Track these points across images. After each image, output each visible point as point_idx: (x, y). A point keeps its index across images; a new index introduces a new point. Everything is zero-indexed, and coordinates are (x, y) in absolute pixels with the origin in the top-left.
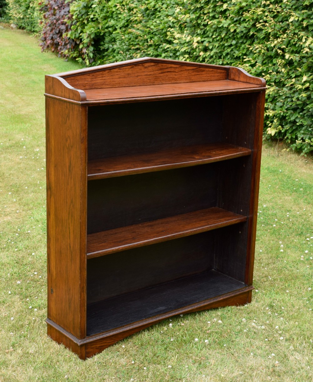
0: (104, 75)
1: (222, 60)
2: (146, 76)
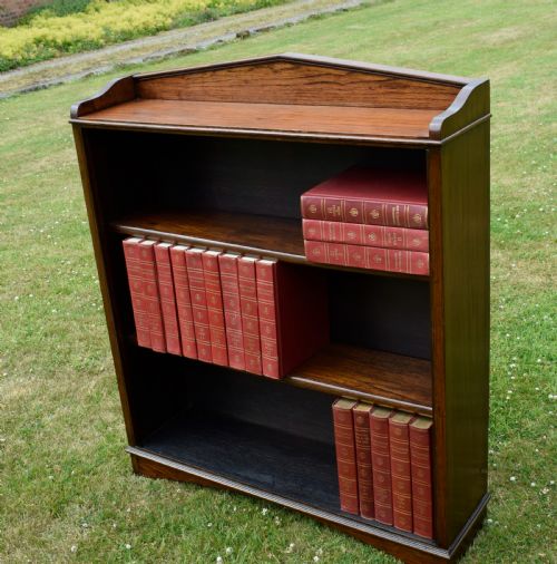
2: (279, 87)
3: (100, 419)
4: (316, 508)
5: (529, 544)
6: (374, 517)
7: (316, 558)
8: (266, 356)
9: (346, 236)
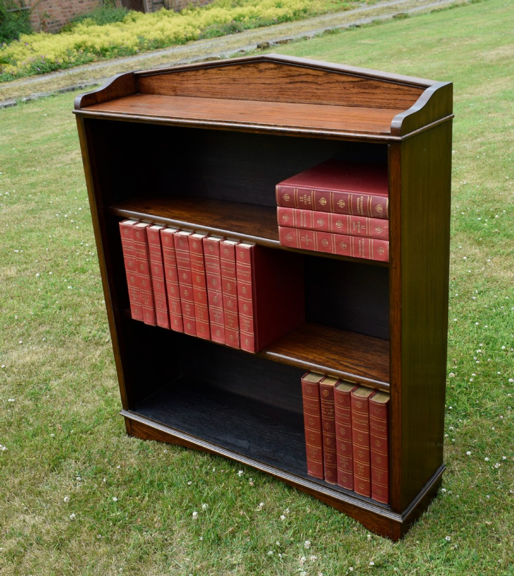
3: (101, 384)
4: (285, 472)
5: (478, 513)
6: (336, 481)
7: (283, 517)
8: (243, 332)
9: (316, 223)
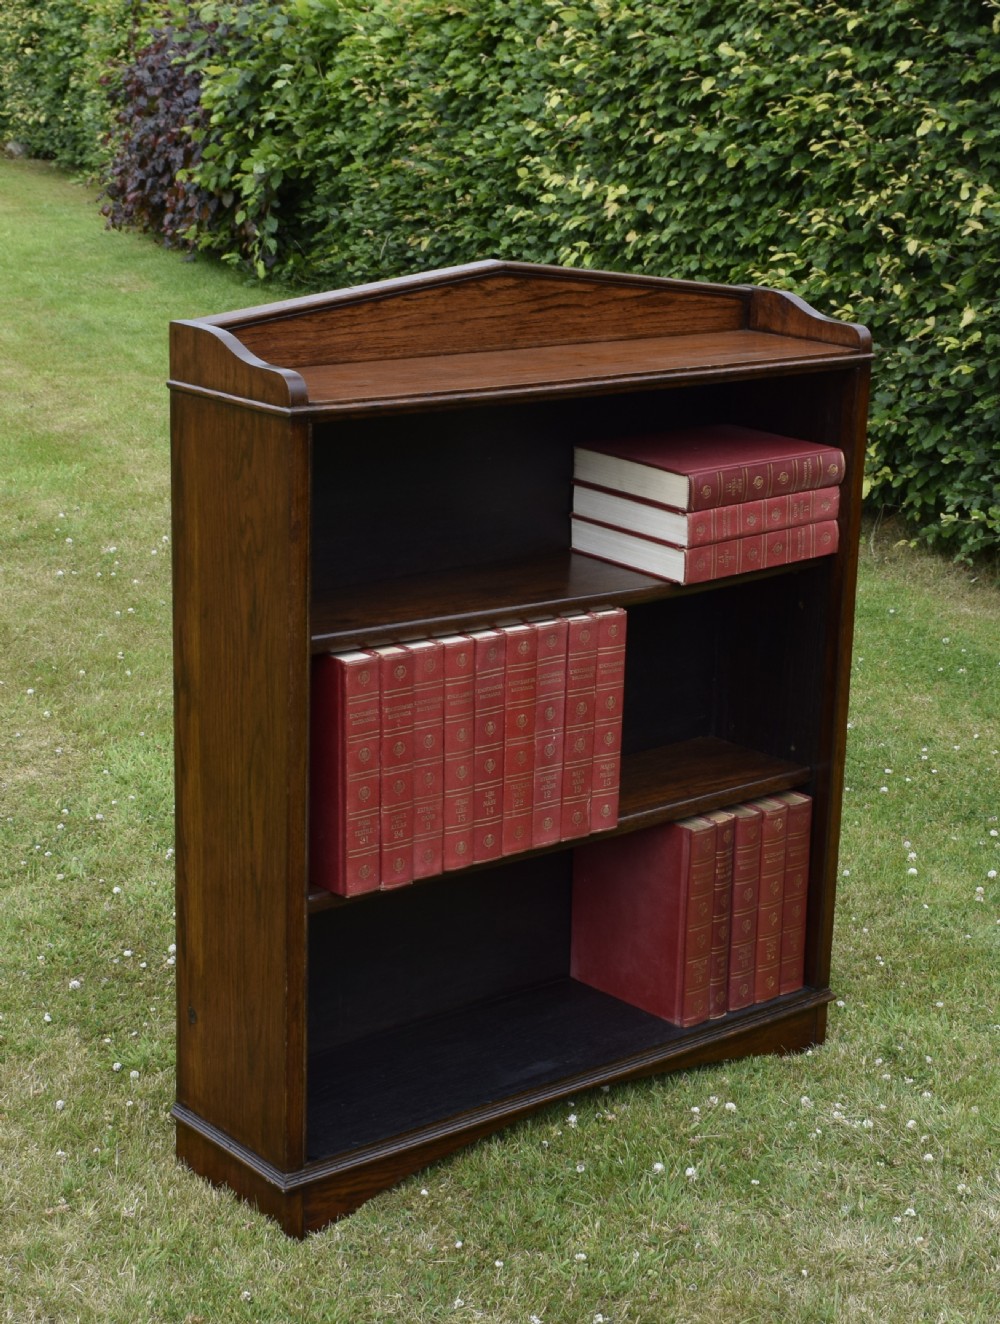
0: (359, 320)
1: (698, 256)
2: (489, 321)
8: (599, 793)
